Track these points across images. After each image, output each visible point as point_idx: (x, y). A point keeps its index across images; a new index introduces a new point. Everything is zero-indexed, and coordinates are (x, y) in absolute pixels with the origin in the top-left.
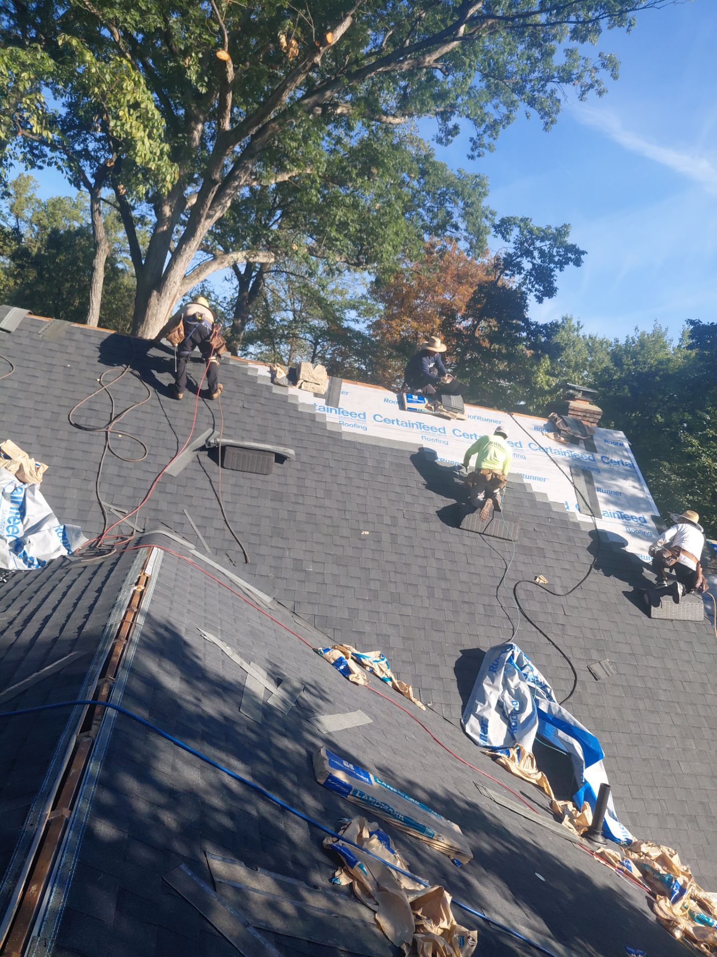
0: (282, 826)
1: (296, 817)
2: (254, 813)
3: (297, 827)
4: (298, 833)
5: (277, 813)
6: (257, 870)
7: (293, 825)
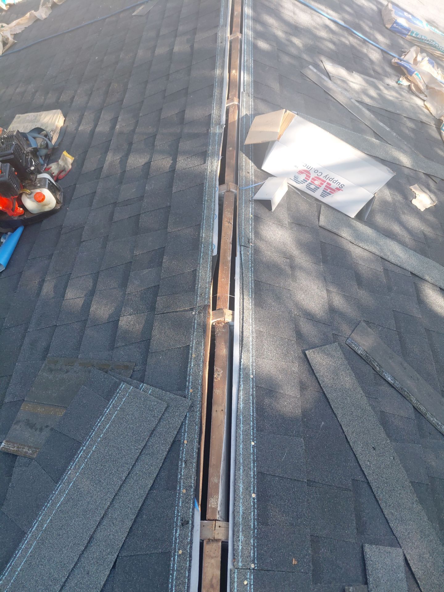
0: (365, 51)
1: (373, 47)
2: (347, 42)
3: (374, 52)
4: (375, 56)
5: (361, 44)
6: (353, 72)
7: (372, 51)
